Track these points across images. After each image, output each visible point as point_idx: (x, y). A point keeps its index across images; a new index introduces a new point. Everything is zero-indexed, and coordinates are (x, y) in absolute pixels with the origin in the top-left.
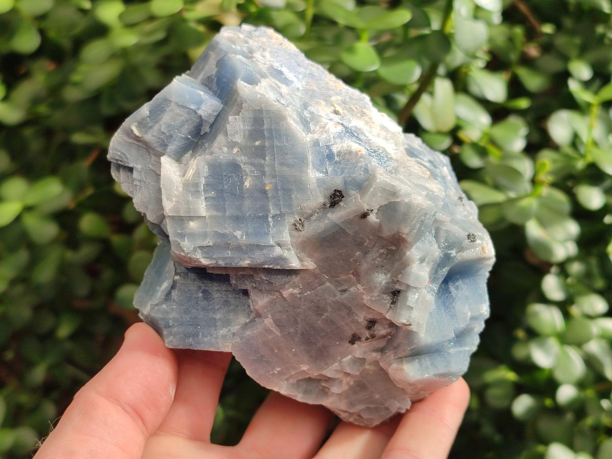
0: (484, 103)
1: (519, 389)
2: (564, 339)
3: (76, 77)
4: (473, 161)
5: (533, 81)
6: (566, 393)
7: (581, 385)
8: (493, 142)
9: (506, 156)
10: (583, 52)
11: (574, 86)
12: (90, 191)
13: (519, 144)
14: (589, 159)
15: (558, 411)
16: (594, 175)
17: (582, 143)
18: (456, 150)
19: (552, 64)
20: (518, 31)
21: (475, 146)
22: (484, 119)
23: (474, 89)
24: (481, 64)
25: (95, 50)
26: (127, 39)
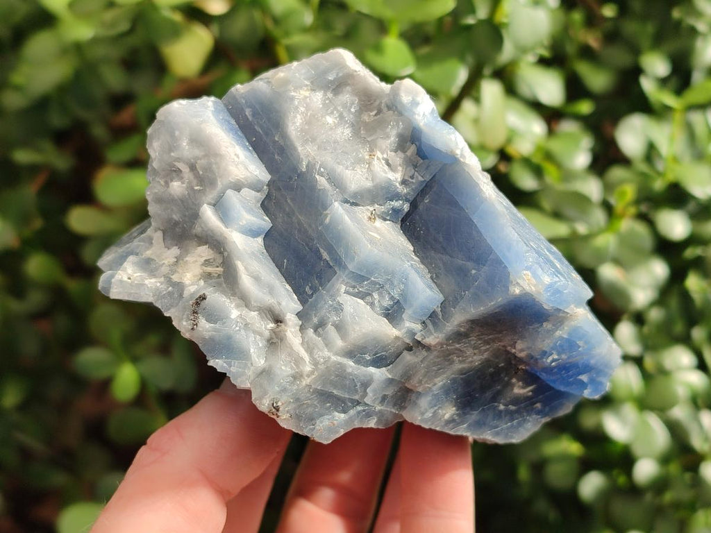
0: (536, 106)
1: (585, 466)
2: (643, 404)
3: (18, 78)
4: (526, 181)
5: (598, 80)
6: (645, 470)
7: (665, 460)
8: (549, 156)
9: (567, 175)
10: (658, 41)
11: (648, 85)
12: (38, 223)
13: (581, 159)
14: (671, 177)
15: (634, 491)
16: (677, 196)
17: (659, 156)
18: (503, 168)
19: (620, 57)
20: (577, 16)
21: (527, 162)
22: (537, 127)
23: (524, 89)
24: (531, 58)
25: (40, 45)
26: (82, 31)
